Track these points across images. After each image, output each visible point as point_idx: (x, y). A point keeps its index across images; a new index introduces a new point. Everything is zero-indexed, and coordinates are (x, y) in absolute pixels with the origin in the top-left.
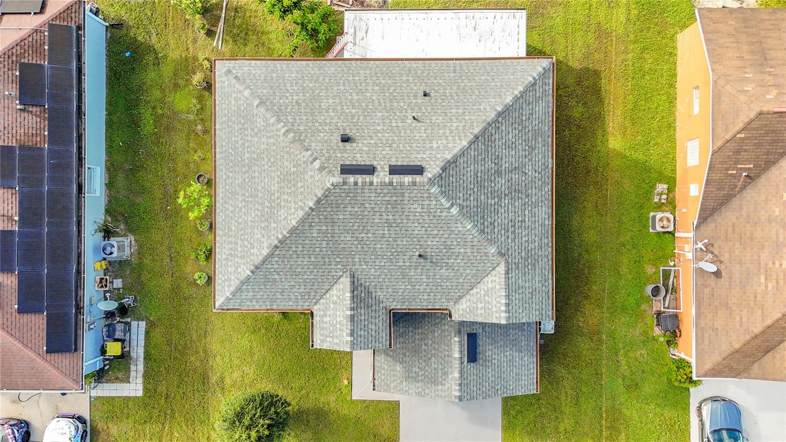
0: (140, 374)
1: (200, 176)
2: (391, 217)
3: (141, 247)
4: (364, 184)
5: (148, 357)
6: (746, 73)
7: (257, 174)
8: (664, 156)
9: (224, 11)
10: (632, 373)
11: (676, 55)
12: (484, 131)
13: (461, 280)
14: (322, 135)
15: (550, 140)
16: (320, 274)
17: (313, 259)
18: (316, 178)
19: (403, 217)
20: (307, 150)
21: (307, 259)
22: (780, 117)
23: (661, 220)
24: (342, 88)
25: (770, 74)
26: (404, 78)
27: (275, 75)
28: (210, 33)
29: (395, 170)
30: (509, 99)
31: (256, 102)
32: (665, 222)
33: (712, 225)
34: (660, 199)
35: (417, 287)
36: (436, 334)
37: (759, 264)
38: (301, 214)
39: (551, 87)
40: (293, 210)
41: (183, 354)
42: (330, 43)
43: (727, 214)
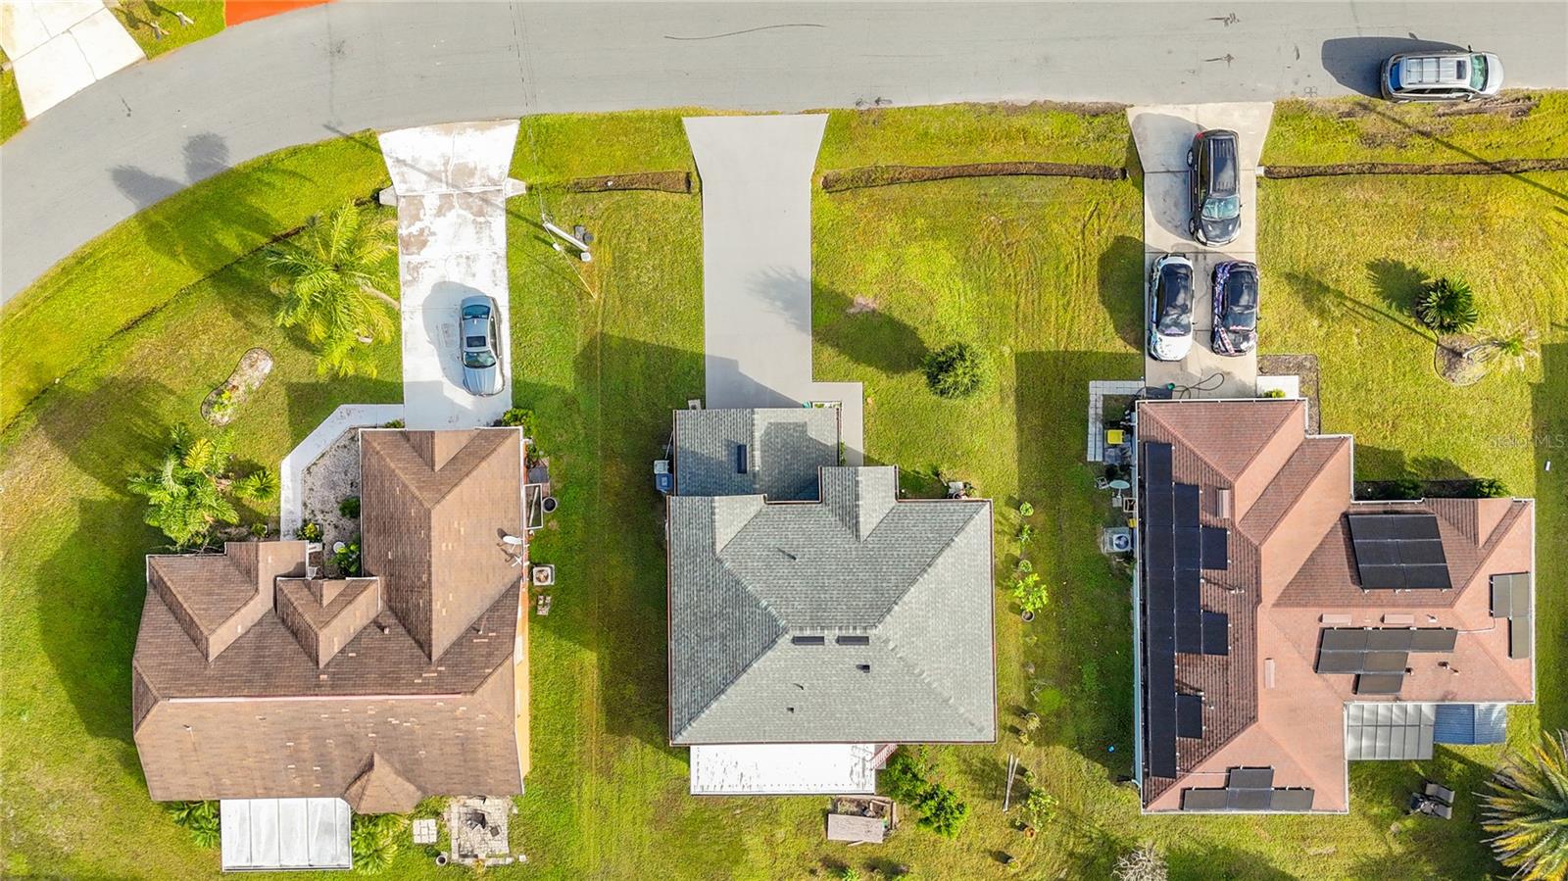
0: (1092, 404)
1: (1029, 619)
2: (822, 596)
3: (1094, 541)
4: (847, 628)
5: (1085, 423)
6: (482, 731)
7: (950, 633)
8: (541, 644)
9: (1008, 795)
10: (570, 416)
11: (531, 750)
12: (738, 676)
13: (756, 534)
14: (888, 672)
15: (674, 667)
16: (888, 539)
17: (895, 553)
18: (891, 632)
19: (810, 596)
20: (900, 658)
21: (900, 553)
22: (454, 689)
23: (546, 578)
24: (871, 715)
25: (460, 731)
26: (812, 725)
27: (936, 727)
28: (1022, 771)
29: (820, 640)
30: (714, 705)
31: (952, 701)
32: (542, 577)
33: (506, 580)
34: (545, 599)
35: (797, 526)
36: (777, 471)
37: (465, 544)
38: (906, 598)
39: (674, 717)
40: (913, 601)
41: (1045, 426)
42: (892, 760)
43: (493, 593)
